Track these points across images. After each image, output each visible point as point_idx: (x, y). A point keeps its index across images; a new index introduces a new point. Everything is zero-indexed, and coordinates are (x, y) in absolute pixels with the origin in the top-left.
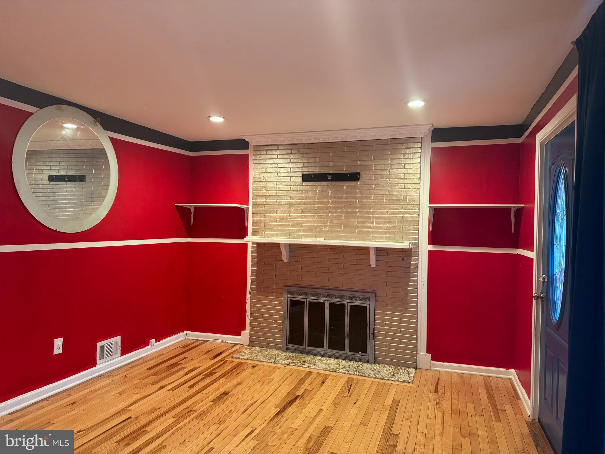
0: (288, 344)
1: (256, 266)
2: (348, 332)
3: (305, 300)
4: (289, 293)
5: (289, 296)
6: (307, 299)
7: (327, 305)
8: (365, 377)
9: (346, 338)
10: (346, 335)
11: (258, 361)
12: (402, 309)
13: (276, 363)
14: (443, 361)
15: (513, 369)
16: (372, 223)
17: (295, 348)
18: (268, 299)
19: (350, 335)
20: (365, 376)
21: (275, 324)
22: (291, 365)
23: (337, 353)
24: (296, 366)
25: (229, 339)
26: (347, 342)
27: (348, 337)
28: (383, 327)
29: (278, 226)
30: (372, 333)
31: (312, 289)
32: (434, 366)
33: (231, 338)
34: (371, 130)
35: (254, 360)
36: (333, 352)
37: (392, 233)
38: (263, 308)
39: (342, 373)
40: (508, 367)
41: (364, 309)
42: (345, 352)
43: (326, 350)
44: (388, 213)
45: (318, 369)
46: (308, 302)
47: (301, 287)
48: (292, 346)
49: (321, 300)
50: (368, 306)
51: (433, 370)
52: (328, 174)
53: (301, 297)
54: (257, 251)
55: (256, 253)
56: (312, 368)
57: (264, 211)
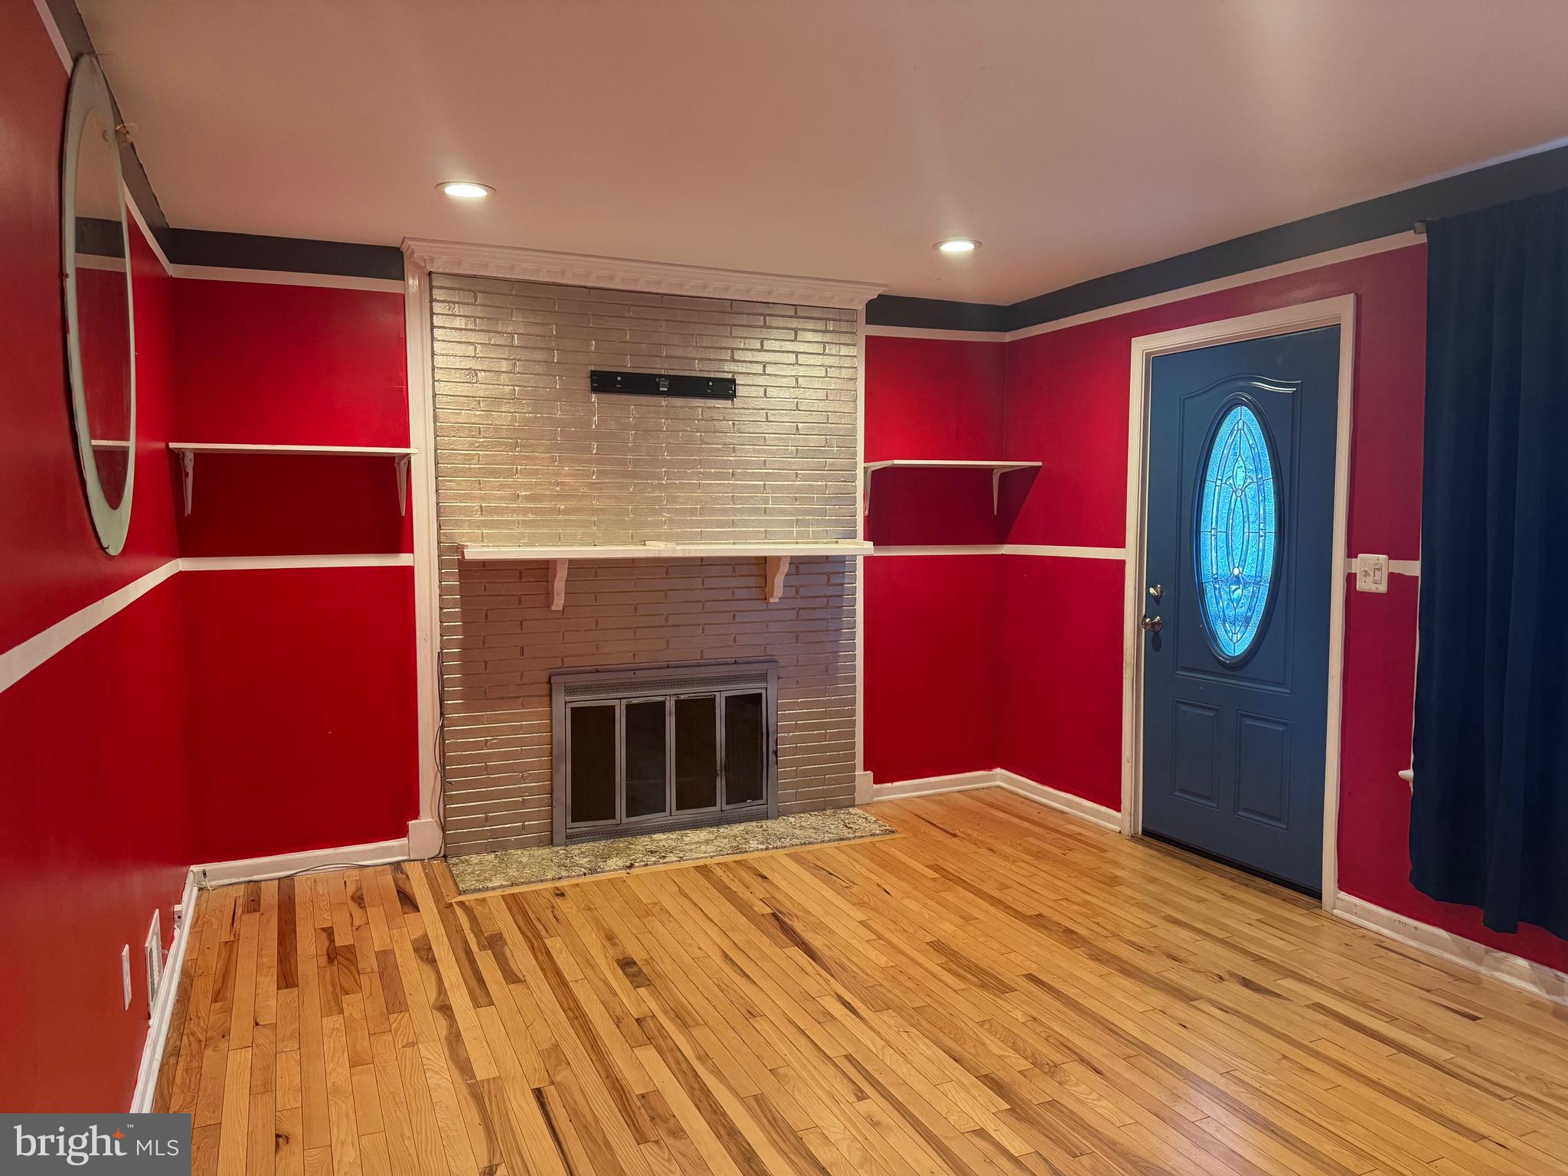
0: (570, 824)
1: (460, 630)
2: (724, 760)
3: (616, 703)
4: (570, 690)
5: (568, 699)
6: (620, 699)
7: (670, 706)
8: (810, 846)
9: (718, 775)
10: (718, 768)
11: (546, 880)
12: (828, 687)
13: (597, 873)
14: (892, 781)
15: (997, 767)
16: (766, 501)
17: (589, 829)
18: (503, 718)
19: (727, 768)
20: (810, 843)
21: (523, 779)
22: (639, 867)
23: (698, 815)
24: (651, 865)
25: (365, 855)
26: (720, 783)
27: (723, 772)
28: (791, 734)
29: (525, 511)
30: (773, 751)
31: (633, 672)
32: (879, 793)
33: (371, 851)
34: (746, 277)
35: (534, 882)
36: (688, 814)
37: (806, 524)
38: (488, 744)
39: (762, 850)
40: (989, 766)
41: (754, 701)
42: (718, 808)
43: (671, 815)
44: (797, 477)
45: (706, 858)
46: (623, 707)
47: (597, 671)
48: (583, 826)
49: (654, 695)
50: (763, 692)
51: (879, 802)
52: (660, 376)
53: (604, 696)
54: (460, 585)
55: (458, 593)
56: (691, 859)
57: (479, 468)
